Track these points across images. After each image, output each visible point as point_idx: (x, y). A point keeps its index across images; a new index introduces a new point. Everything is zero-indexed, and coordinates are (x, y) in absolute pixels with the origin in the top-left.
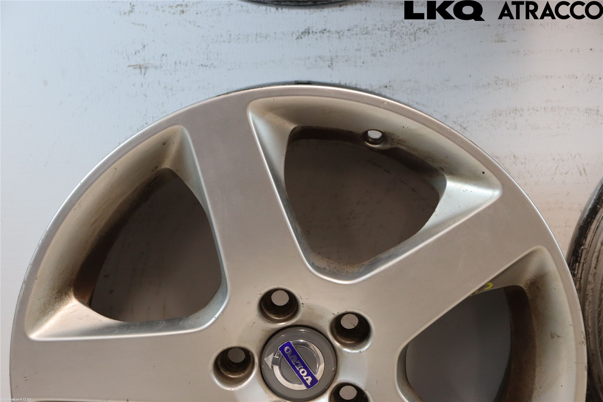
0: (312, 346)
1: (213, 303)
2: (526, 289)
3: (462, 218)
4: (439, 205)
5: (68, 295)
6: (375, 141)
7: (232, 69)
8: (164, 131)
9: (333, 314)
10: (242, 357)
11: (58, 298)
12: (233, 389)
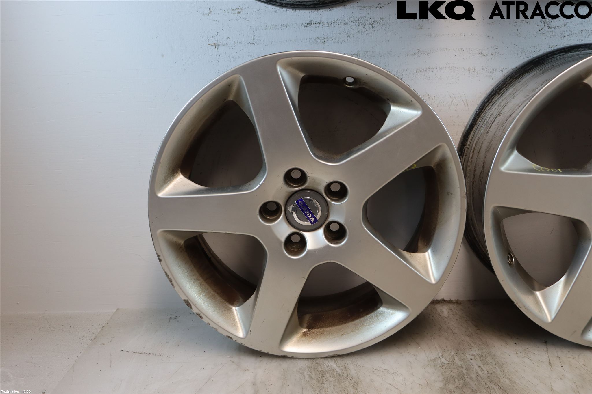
0: (315, 201)
1: (258, 177)
2: (434, 168)
3: (400, 127)
4: (386, 120)
5: (178, 172)
6: (350, 84)
7: (267, 45)
8: (229, 78)
9: (326, 182)
10: (275, 207)
11: (172, 174)
12: (270, 225)
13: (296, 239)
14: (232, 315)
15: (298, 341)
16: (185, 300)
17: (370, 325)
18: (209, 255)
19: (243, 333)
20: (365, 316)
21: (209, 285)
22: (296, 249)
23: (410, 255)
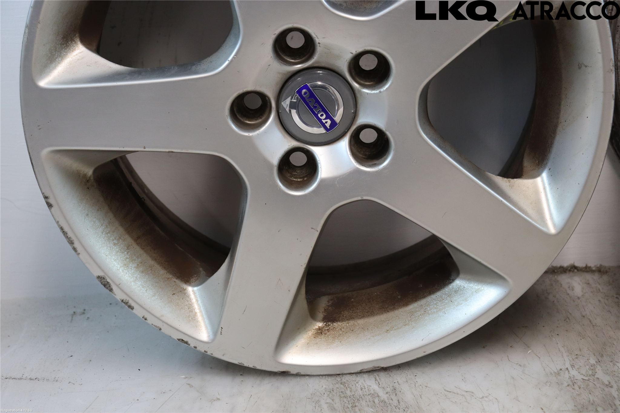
0: (331, 88)
1: (226, 46)
5: (74, 41)
9: (351, 53)
10: (259, 103)
11: (63, 44)
12: (251, 134)
13: (299, 160)
14: (188, 301)
15: (308, 345)
16: (99, 277)
17: (437, 311)
18: (142, 195)
19: (208, 333)
20: (428, 296)
21: (143, 249)
22: (300, 178)
23: (508, 184)
